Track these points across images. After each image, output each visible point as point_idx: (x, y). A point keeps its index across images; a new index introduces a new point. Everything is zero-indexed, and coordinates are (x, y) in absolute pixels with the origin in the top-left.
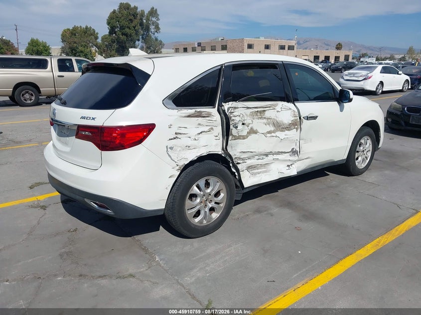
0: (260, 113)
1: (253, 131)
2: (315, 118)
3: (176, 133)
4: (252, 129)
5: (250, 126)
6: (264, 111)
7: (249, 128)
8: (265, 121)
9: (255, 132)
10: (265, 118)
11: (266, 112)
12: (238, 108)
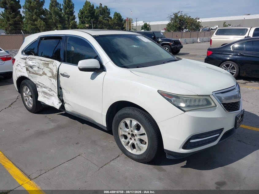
0: (47, 65)
1: (44, 74)
2: (68, 77)
3: (18, 64)
4: (44, 72)
5: (43, 70)
6: (48, 64)
7: (43, 71)
8: (49, 69)
9: (46, 75)
10: (49, 68)
11: (49, 64)
12: (35, 59)
